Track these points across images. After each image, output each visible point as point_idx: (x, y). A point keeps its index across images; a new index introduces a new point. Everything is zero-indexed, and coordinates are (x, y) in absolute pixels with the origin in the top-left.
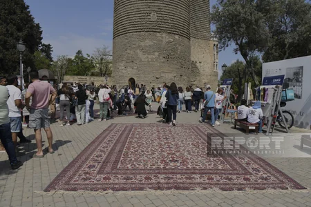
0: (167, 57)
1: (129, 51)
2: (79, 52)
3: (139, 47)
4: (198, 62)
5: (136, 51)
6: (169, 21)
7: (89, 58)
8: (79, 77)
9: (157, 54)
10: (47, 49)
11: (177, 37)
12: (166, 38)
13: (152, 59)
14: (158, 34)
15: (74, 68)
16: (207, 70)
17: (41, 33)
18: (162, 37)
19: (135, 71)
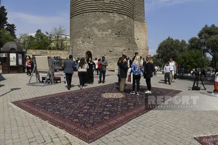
0: (118, 34)
1: (85, 28)
2: (39, 31)
3: (95, 24)
4: (136, 39)
5: (92, 29)
6: (120, 4)
7: (47, 36)
8: (41, 51)
9: (110, 31)
10: (12, 28)
11: (126, 17)
12: (117, 18)
13: (106, 35)
14: (111, 14)
15: (36, 44)
16: (142, 45)
17: (6, 14)
18: (114, 17)
19: (91, 46)
